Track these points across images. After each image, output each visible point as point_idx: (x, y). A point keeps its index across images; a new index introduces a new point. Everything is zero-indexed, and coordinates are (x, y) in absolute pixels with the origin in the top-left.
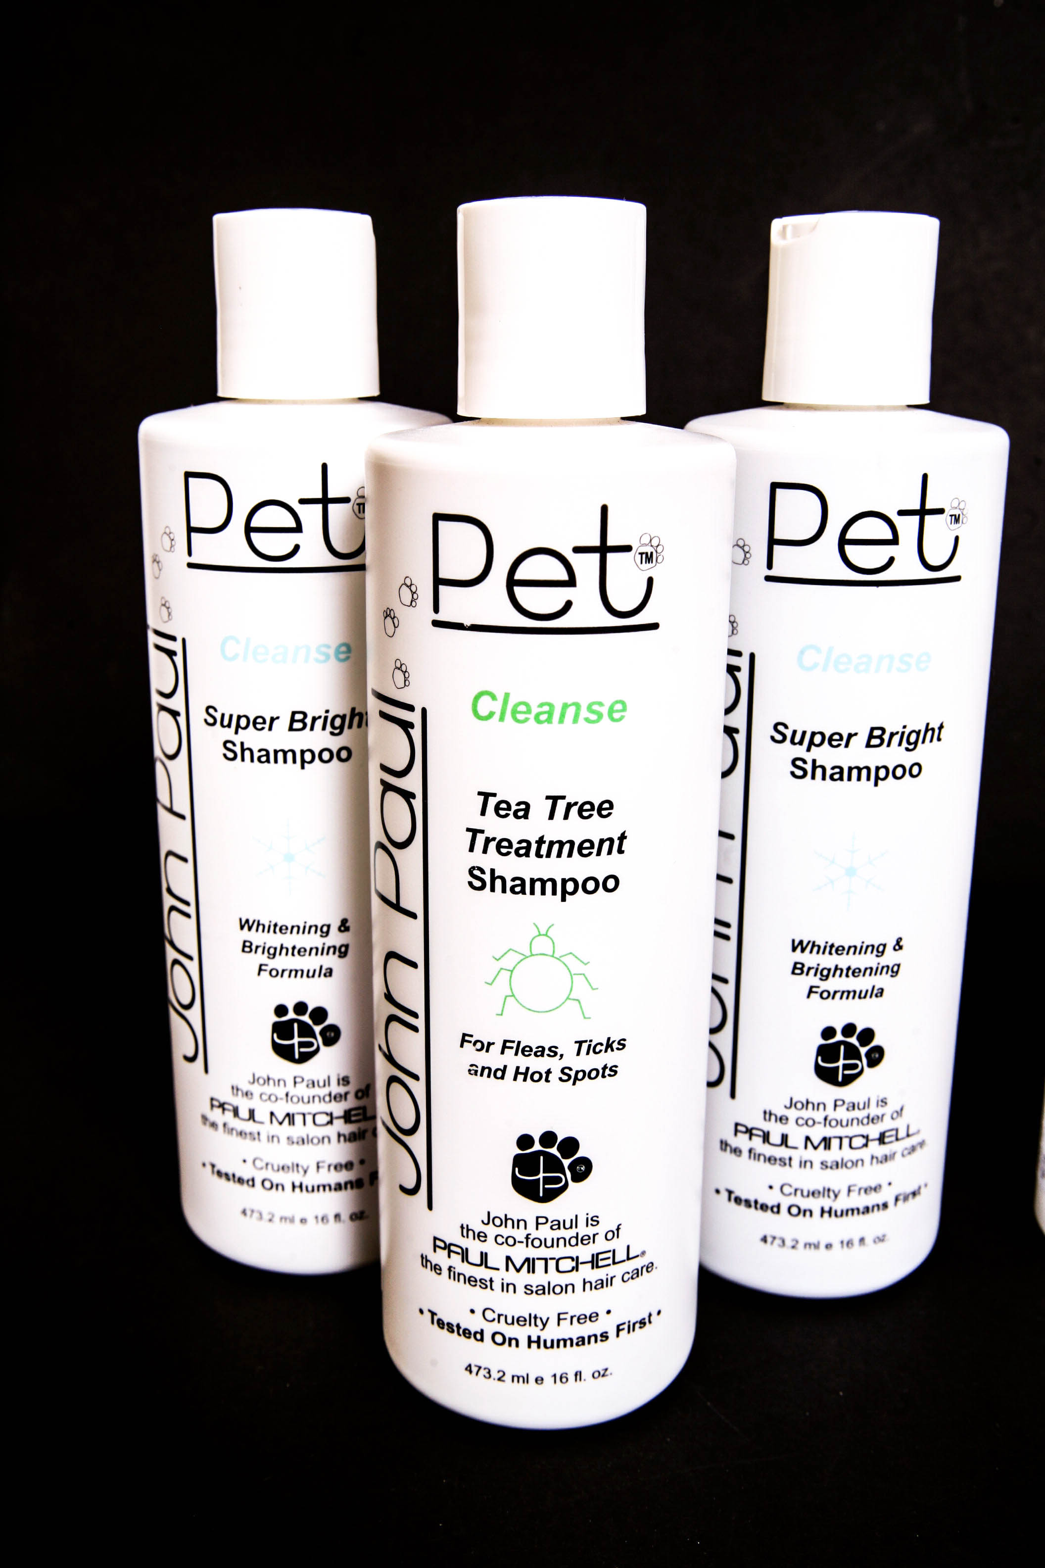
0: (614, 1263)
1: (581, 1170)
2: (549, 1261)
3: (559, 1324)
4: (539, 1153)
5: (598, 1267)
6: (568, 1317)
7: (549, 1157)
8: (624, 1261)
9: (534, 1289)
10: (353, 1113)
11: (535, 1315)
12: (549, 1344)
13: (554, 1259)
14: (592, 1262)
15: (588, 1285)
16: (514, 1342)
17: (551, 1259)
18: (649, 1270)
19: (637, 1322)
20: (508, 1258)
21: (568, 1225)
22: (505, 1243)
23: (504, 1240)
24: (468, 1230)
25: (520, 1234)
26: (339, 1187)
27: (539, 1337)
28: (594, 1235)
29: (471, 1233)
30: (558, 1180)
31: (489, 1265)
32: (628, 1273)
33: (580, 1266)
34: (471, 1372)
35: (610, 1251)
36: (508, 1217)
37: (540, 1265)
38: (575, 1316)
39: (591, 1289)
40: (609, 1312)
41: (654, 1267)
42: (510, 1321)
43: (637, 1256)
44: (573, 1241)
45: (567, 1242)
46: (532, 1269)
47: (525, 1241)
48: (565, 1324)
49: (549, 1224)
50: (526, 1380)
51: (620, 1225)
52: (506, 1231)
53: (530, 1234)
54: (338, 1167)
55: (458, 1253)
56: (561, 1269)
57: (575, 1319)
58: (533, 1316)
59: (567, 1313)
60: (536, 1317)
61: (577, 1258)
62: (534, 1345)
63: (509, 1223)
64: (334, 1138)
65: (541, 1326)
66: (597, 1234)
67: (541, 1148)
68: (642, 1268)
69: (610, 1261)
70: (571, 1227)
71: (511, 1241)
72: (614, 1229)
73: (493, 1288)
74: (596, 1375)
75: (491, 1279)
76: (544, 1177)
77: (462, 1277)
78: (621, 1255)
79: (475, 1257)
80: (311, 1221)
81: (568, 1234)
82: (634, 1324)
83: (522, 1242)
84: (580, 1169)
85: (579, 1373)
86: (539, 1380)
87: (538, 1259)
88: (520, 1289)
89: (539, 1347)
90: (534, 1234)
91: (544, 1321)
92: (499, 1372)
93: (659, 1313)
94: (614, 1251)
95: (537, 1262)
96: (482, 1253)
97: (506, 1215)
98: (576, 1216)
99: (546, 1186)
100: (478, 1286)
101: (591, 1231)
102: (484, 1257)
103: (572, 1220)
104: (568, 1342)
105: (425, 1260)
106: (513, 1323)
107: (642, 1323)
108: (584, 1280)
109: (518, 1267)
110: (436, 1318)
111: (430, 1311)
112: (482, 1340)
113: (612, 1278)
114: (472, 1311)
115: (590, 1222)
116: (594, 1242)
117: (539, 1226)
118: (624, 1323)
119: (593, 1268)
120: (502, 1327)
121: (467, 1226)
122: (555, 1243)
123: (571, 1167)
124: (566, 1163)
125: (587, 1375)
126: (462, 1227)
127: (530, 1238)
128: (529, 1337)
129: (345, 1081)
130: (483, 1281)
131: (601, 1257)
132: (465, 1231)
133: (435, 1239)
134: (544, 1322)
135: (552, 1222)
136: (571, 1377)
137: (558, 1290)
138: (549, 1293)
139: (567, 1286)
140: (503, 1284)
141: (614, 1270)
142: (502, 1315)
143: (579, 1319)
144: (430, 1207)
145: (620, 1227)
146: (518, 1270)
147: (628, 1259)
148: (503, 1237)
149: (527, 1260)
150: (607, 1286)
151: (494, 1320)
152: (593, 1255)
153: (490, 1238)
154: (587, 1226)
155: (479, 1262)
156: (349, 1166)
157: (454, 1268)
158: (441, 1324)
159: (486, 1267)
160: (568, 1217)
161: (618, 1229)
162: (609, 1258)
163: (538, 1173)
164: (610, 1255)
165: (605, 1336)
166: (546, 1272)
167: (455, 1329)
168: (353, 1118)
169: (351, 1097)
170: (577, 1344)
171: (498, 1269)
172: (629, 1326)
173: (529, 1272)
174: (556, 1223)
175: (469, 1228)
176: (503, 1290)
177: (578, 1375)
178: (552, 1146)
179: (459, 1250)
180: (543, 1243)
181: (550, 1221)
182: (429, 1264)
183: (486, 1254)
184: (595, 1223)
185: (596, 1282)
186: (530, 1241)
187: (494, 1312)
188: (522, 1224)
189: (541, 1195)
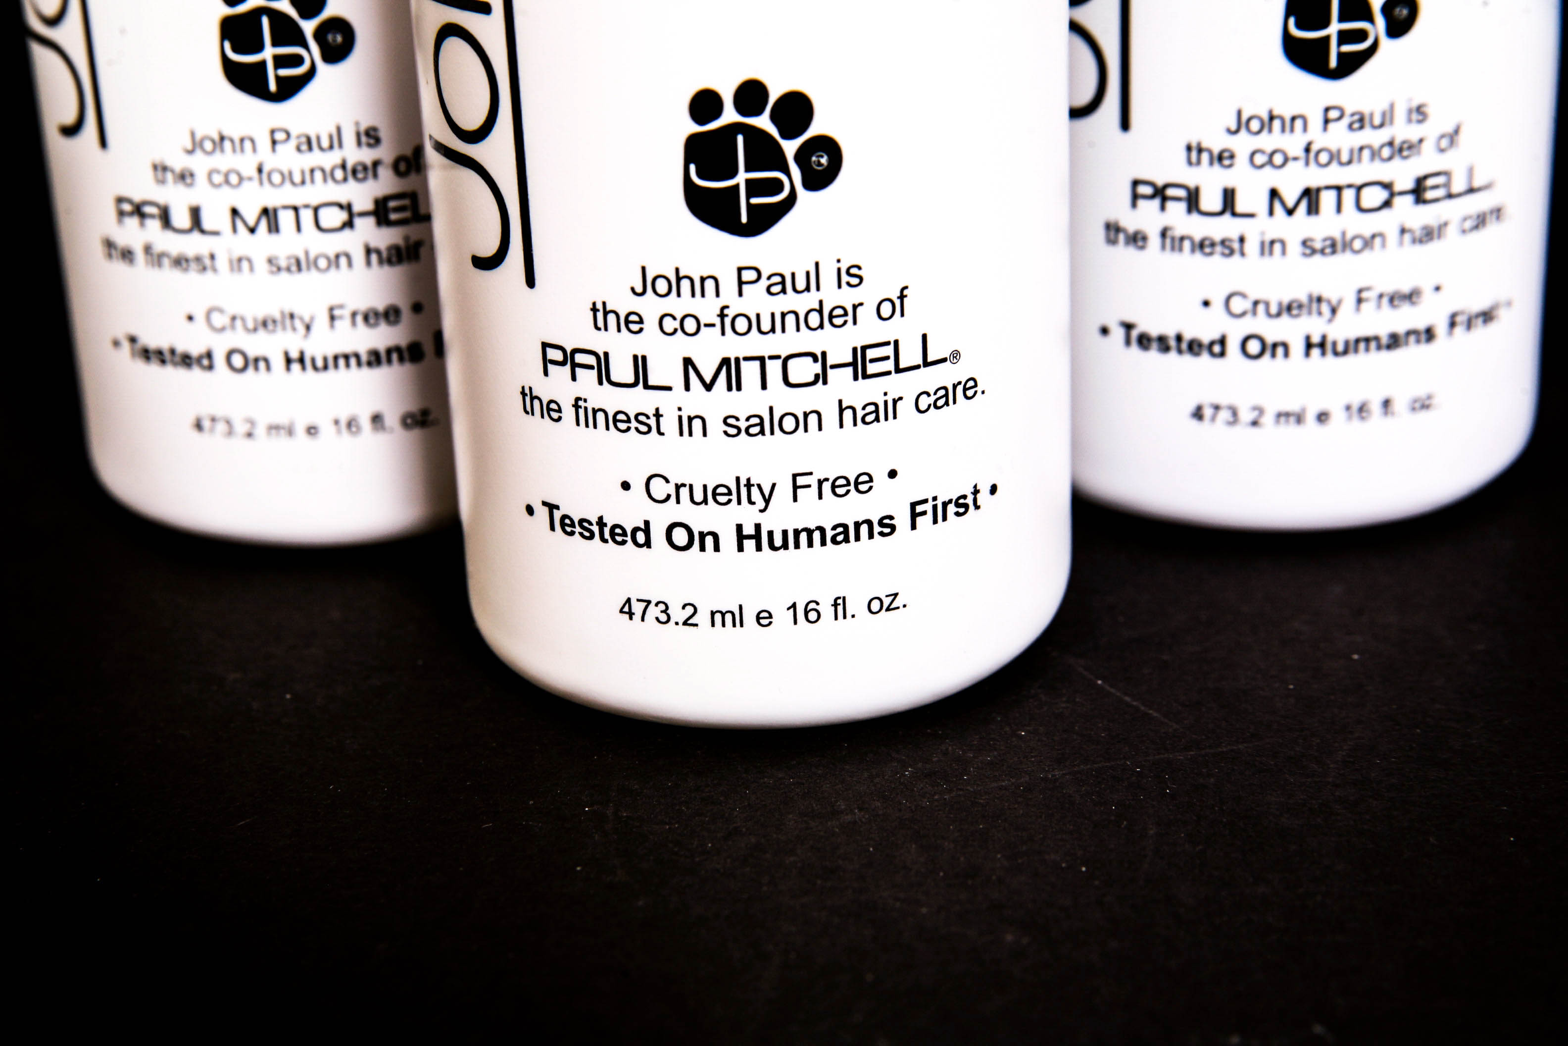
0: (898, 370)
1: (820, 164)
2: (768, 362)
3: (795, 499)
4: (733, 129)
5: (866, 376)
6: (813, 481)
7: (755, 135)
8: (917, 367)
9: (743, 425)
10: (392, 204)
11: (748, 480)
12: (778, 542)
13: (778, 357)
14: (854, 364)
15: (848, 415)
16: (709, 540)
17: (771, 358)
18: (970, 393)
19: (950, 501)
20: (688, 362)
21: (801, 284)
22: (679, 331)
23: (677, 324)
24: (606, 313)
25: (707, 309)
26: (375, 359)
27: (758, 527)
28: (855, 307)
29: (612, 318)
30: (775, 186)
31: (651, 382)
32: (929, 395)
33: (830, 372)
34: (631, 614)
35: (888, 343)
36: (681, 274)
37: (750, 371)
38: (827, 480)
39: (855, 424)
40: (893, 474)
41: (979, 389)
42: (698, 496)
43: (944, 360)
44: (814, 320)
45: (801, 321)
46: (735, 384)
47: (717, 321)
48: (807, 496)
49: (764, 283)
50: (738, 619)
51: (906, 288)
52: (679, 305)
53: (727, 307)
54: (370, 317)
55: (591, 367)
56: (792, 379)
57: (827, 486)
58: (743, 482)
59: (811, 474)
60: (749, 485)
61: (824, 354)
62: (749, 544)
63: (685, 284)
64: (359, 256)
65: (761, 504)
66: (861, 304)
67: (737, 118)
68: (955, 387)
69: (889, 365)
70: (808, 289)
71: (690, 325)
72: (894, 295)
73: (662, 431)
74: (875, 606)
75: (657, 410)
76: (748, 182)
77: (600, 416)
78: (910, 355)
79: (622, 371)
80: (327, 429)
81: (803, 303)
82: (945, 505)
83: (713, 325)
84: (819, 161)
85: (840, 601)
86: (764, 618)
87: (746, 359)
88: (716, 426)
89: (759, 548)
90: (736, 306)
91: (767, 493)
92: (684, 607)
93: (994, 489)
94: (896, 342)
95: (744, 365)
96: (635, 357)
97: (677, 270)
98: (817, 264)
99: (754, 201)
100: (633, 430)
101: (847, 297)
102: (640, 364)
103: (808, 273)
104: (817, 536)
105: (528, 396)
106: (705, 501)
107: (962, 506)
108: (840, 402)
109: (708, 380)
110: (557, 515)
111: (545, 504)
112: (648, 544)
113: (895, 402)
114: (626, 486)
115: (845, 278)
116: (855, 323)
117: (745, 287)
118: (925, 501)
119: (856, 378)
120: (685, 512)
121: (604, 304)
122: (778, 323)
123: (802, 156)
124: (790, 147)
125: (857, 605)
126: (594, 310)
127: (727, 315)
128: (739, 527)
129: (371, 137)
130: (641, 418)
131: (871, 354)
132: (600, 315)
133: (545, 346)
134: (767, 495)
135: (769, 278)
136: (827, 610)
137: (789, 424)
138: (772, 433)
139: (806, 415)
140: (680, 418)
141: (896, 385)
142: (684, 485)
143: (834, 487)
144: (531, 281)
145: (905, 292)
146: (709, 387)
147: (926, 364)
148: (674, 318)
149: (725, 362)
150: (886, 419)
151: (669, 497)
152: (855, 350)
153: (650, 324)
154: (840, 286)
155: (631, 379)
156: (391, 315)
157: (585, 401)
158: (567, 525)
159: (647, 386)
160: (801, 267)
161: (902, 297)
162: (887, 358)
163: (734, 173)
164: (889, 351)
165: (888, 526)
166: (764, 386)
167: (595, 529)
168: (393, 216)
169: (385, 173)
170: (834, 541)
171: (669, 389)
172: (935, 507)
173: (730, 388)
174: (777, 279)
175: (608, 308)
176: (681, 434)
177: (839, 604)
178: (758, 112)
179: (591, 360)
180: (754, 324)
181: (765, 275)
182: (536, 403)
183: (644, 358)
184: (855, 281)
185: (864, 408)
186: (728, 321)
187: (667, 481)
188: (710, 285)
189: (744, 219)
